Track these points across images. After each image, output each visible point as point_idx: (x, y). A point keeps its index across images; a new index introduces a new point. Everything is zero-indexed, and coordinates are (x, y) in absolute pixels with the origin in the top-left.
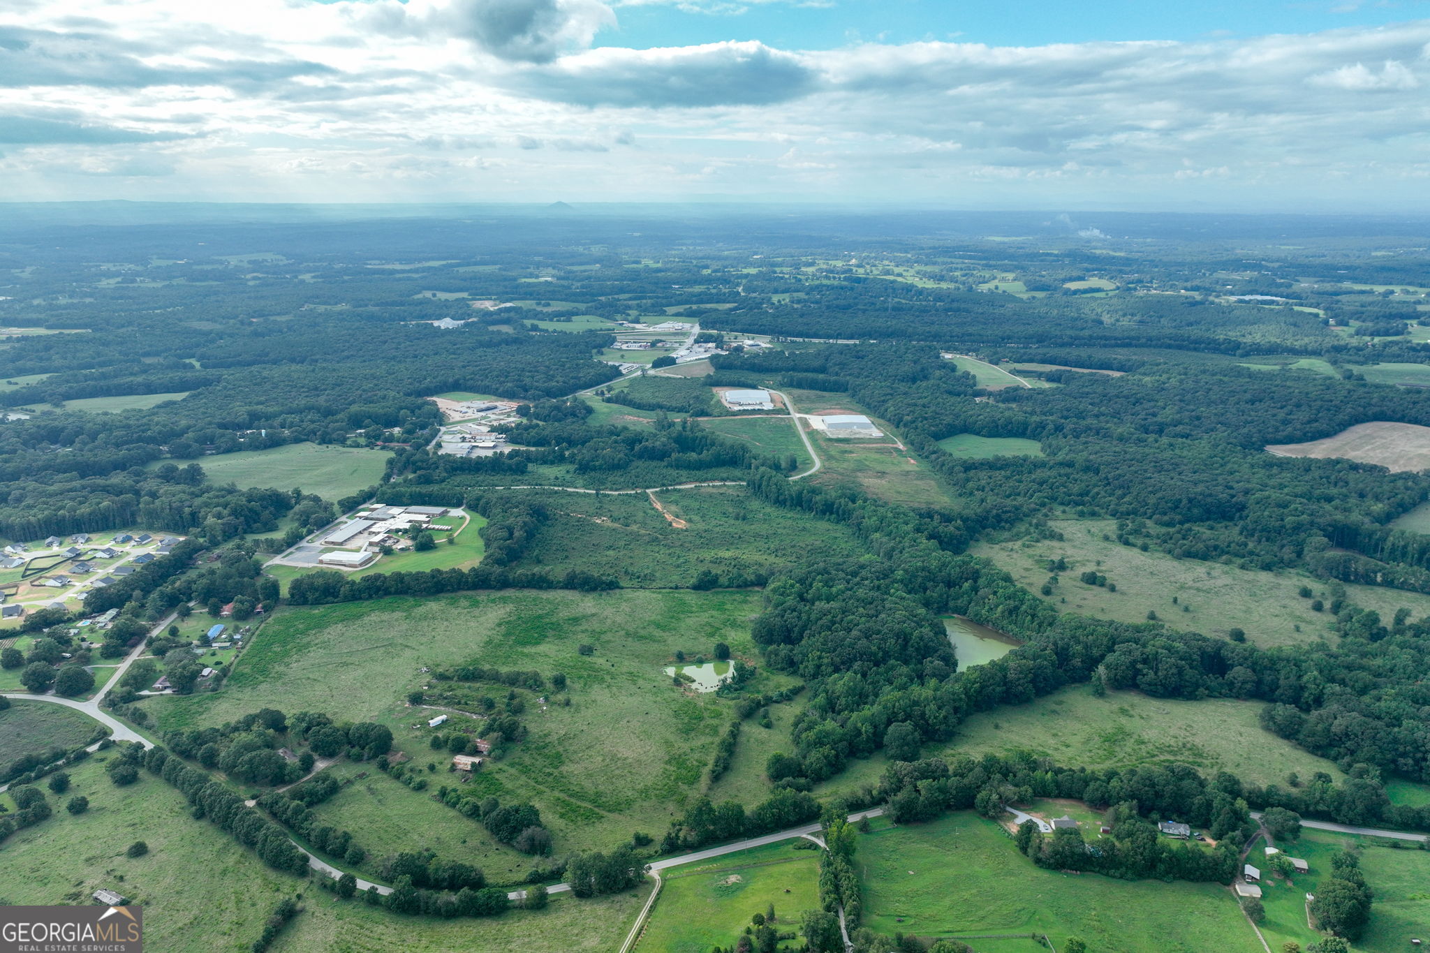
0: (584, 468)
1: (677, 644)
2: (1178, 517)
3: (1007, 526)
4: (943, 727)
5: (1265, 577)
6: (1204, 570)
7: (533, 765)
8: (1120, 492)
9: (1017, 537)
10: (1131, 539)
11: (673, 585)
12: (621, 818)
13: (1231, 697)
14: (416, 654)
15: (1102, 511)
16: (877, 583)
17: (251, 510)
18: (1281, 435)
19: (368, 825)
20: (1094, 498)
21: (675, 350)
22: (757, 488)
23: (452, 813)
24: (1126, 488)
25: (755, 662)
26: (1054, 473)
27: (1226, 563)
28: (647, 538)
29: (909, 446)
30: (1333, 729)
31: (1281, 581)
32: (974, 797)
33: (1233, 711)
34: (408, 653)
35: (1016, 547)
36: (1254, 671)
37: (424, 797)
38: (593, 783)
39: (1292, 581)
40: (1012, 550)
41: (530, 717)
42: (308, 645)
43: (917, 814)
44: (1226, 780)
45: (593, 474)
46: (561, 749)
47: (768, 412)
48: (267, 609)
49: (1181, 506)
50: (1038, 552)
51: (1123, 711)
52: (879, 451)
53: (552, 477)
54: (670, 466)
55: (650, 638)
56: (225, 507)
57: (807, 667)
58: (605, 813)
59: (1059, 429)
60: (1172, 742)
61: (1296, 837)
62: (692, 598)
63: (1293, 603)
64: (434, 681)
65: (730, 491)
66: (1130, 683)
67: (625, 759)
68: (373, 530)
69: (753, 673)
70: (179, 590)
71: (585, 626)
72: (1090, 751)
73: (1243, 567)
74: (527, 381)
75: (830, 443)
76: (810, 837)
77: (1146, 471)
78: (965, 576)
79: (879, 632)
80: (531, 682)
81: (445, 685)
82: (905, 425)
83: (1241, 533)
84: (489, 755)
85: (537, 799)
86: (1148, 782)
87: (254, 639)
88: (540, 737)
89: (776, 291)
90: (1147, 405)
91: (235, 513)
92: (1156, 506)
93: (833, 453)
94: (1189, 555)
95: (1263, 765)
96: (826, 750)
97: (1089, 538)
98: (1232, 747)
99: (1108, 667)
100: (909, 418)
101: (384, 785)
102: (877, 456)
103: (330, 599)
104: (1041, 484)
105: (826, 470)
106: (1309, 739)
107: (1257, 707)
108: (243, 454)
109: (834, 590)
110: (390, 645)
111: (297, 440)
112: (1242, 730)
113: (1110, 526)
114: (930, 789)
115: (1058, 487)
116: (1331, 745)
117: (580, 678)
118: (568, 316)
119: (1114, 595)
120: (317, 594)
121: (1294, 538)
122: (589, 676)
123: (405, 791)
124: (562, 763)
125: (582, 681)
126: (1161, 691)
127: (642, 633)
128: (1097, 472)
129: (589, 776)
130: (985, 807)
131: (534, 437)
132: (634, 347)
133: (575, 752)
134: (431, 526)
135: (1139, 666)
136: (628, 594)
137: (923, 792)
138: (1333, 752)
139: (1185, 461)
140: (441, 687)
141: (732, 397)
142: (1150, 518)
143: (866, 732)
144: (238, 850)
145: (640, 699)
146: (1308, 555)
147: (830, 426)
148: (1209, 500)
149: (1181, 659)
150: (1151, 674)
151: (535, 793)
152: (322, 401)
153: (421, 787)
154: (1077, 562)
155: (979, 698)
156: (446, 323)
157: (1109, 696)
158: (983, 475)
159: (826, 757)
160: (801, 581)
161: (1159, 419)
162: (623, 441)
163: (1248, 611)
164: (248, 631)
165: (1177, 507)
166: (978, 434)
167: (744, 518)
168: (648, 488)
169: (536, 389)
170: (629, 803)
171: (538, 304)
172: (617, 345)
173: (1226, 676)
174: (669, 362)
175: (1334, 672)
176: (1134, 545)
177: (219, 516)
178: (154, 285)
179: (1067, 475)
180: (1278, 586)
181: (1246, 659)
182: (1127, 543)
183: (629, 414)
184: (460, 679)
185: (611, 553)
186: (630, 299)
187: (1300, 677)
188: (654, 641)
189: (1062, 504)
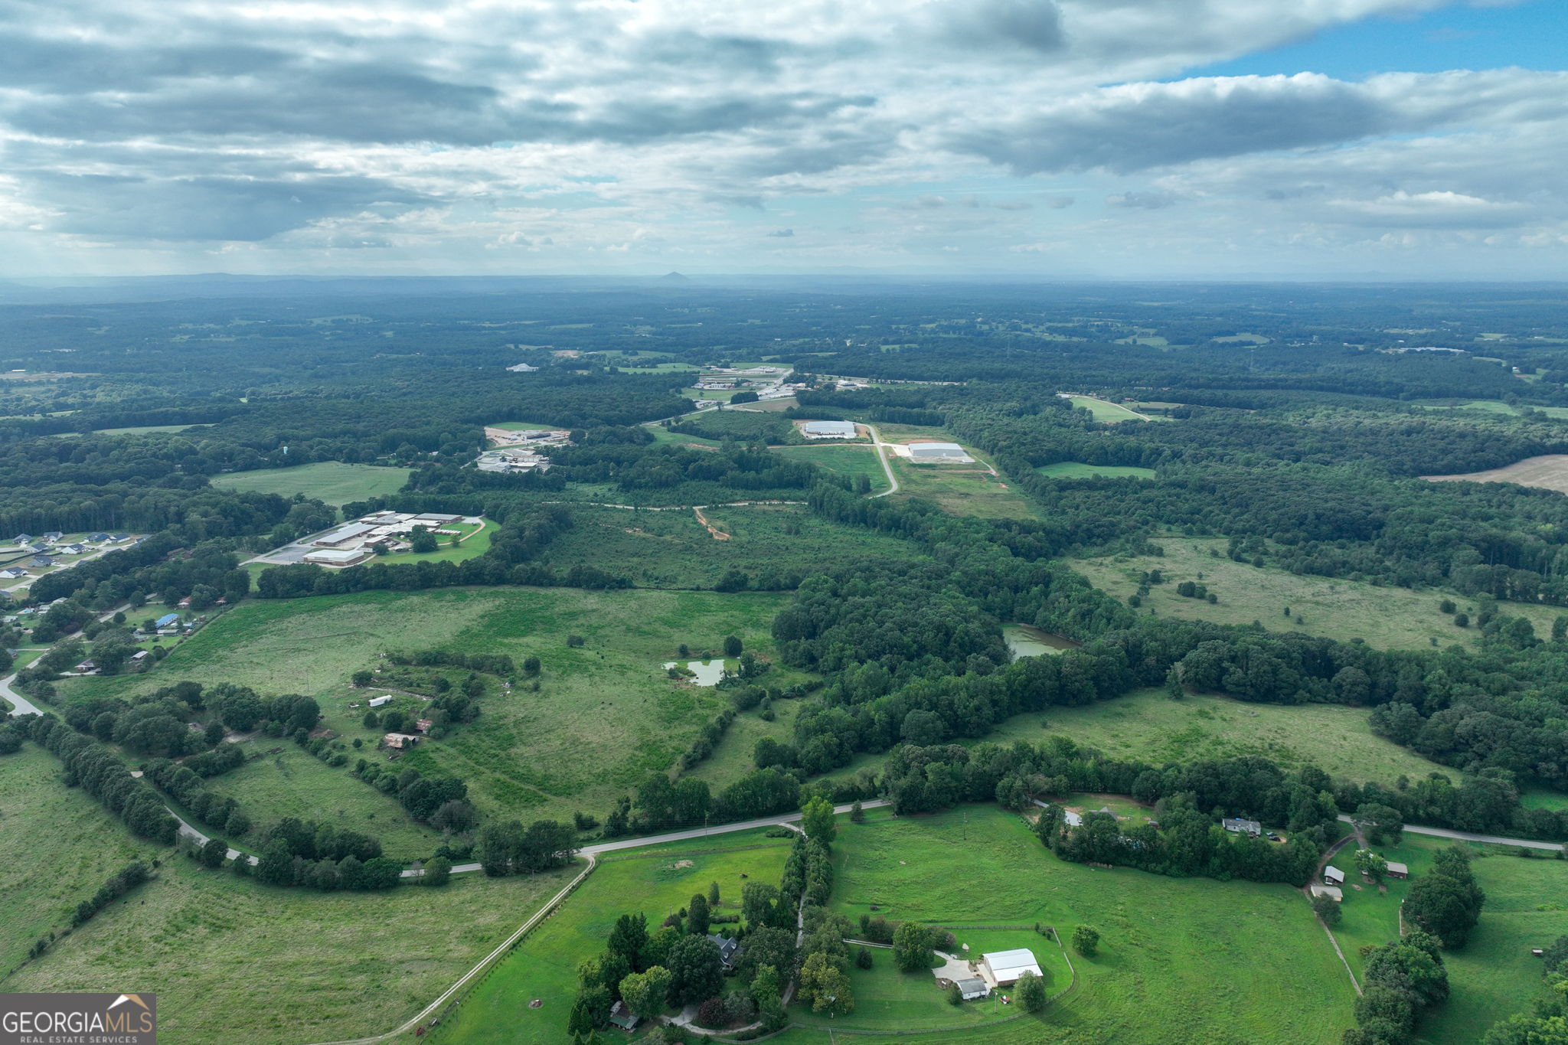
0: (627, 486)
1: (681, 638)
2: (1302, 535)
3: (1099, 541)
4: (974, 719)
5: (1400, 593)
6: (1327, 585)
7: (477, 746)
8: (1237, 510)
9: (1110, 552)
10: (1244, 556)
11: (694, 587)
12: (568, 802)
13: (1339, 703)
14: (380, 641)
15: (1214, 530)
16: (926, 582)
17: (243, 512)
18: (1438, 465)
19: (267, 798)
20: (1206, 516)
21: (761, 389)
22: (819, 506)
23: (366, 789)
24: (1244, 506)
25: (770, 658)
26: (1164, 492)
27: (1355, 580)
28: (680, 547)
29: (1003, 472)
30: (1458, 730)
31: (1420, 598)
32: (995, 785)
33: (1339, 716)
34: (372, 640)
35: (1105, 562)
36: (1367, 672)
37: (341, 773)
38: (544, 766)
39: (1433, 598)
40: (1101, 564)
41: (488, 700)
42: (264, 631)
43: (921, 802)
44: (1311, 776)
45: (637, 491)
46: (514, 732)
47: (849, 441)
48: (231, 601)
49: (1307, 522)
50: (1131, 566)
51: (1202, 714)
52: (966, 476)
53: (591, 494)
54: (726, 485)
55: (655, 634)
56: (214, 506)
57: (827, 660)
58: (549, 796)
59: (1176, 455)
60: (1258, 744)
61: (1397, 841)
62: (713, 599)
63: (1433, 619)
64: (390, 665)
65: (788, 510)
66: (1215, 684)
67: (589, 743)
68: (372, 533)
69: (765, 669)
70: (139, 581)
71: (582, 620)
72: (1154, 751)
73: (1375, 583)
74: (587, 409)
75: (913, 469)
76: (788, 826)
77: (1270, 489)
78: (1035, 580)
79: (916, 624)
80: (499, 666)
81: (401, 669)
82: (1000, 451)
83: (1377, 552)
84: (428, 735)
85: (473, 779)
86: (1210, 771)
87: (206, 627)
88: (494, 719)
89: (886, 342)
90: (1283, 435)
91: (225, 513)
92: (1277, 522)
93: (914, 477)
94: (1311, 570)
95: (1368, 770)
96: (827, 737)
97: (1195, 554)
98: (1332, 749)
99: (1187, 665)
100: (1004, 443)
101: (299, 760)
102: (965, 481)
103: (303, 592)
104: (1145, 502)
105: (901, 493)
106: (1428, 742)
107: (1367, 713)
108: (262, 472)
109: (873, 585)
110: (355, 633)
111: (322, 458)
112: (1348, 734)
113: (1223, 544)
114: (939, 773)
115: (1165, 506)
116: (1455, 750)
117: (559, 666)
118: (654, 363)
119: (1214, 607)
120: (288, 586)
121: (1440, 554)
122: (571, 665)
123: (321, 767)
124: (512, 745)
125: (560, 671)
126: (1251, 692)
127: (646, 628)
128: (1213, 491)
129: (541, 759)
130: (1006, 796)
131: (579, 457)
132: (716, 386)
133: (531, 735)
134: (439, 531)
135: (1225, 664)
136: (642, 593)
137: (931, 777)
138: (1459, 758)
139: (1318, 482)
140: (397, 671)
141: (810, 428)
142: (1270, 537)
143: (880, 720)
144: (104, 817)
145: (625, 688)
146: (1455, 573)
147: (916, 452)
148: (1340, 515)
149: (1278, 657)
150: (1240, 673)
151: (472, 773)
152: (361, 427)
153: (339, 763)
154: (1176, 576)
155: (1027, 694)
156: (522, 367)
157: (1187, 699)
158: (1079, 496)
159: (827, 746)
160: (838, 578)
161: (1296, 448)
162: (678, 461)
163: (1376, 625)
164: (201, 620)
165: (1302, 524)
166: (1084, 462)
167: (797, 532)
168: (696, 505)
169: (596, 416)
170: (581, 787)
171: (624, 353)
172: (699, 385)
173: (1334, 679)
174: (752, 397)
175: (1466, 672)
176: (1247, 562)
177: (205, 514)
178: (228, 340)
179: (1178, 496)
180: (1416, 602)
181: (1357, 658)
182: (1238, 559)
183: (693, 442)
184: (419, 664)
185: (635, 559)
186: (726, 349)
187: (1422, 678)
188: (658, 637)
189: (1168, 522)
